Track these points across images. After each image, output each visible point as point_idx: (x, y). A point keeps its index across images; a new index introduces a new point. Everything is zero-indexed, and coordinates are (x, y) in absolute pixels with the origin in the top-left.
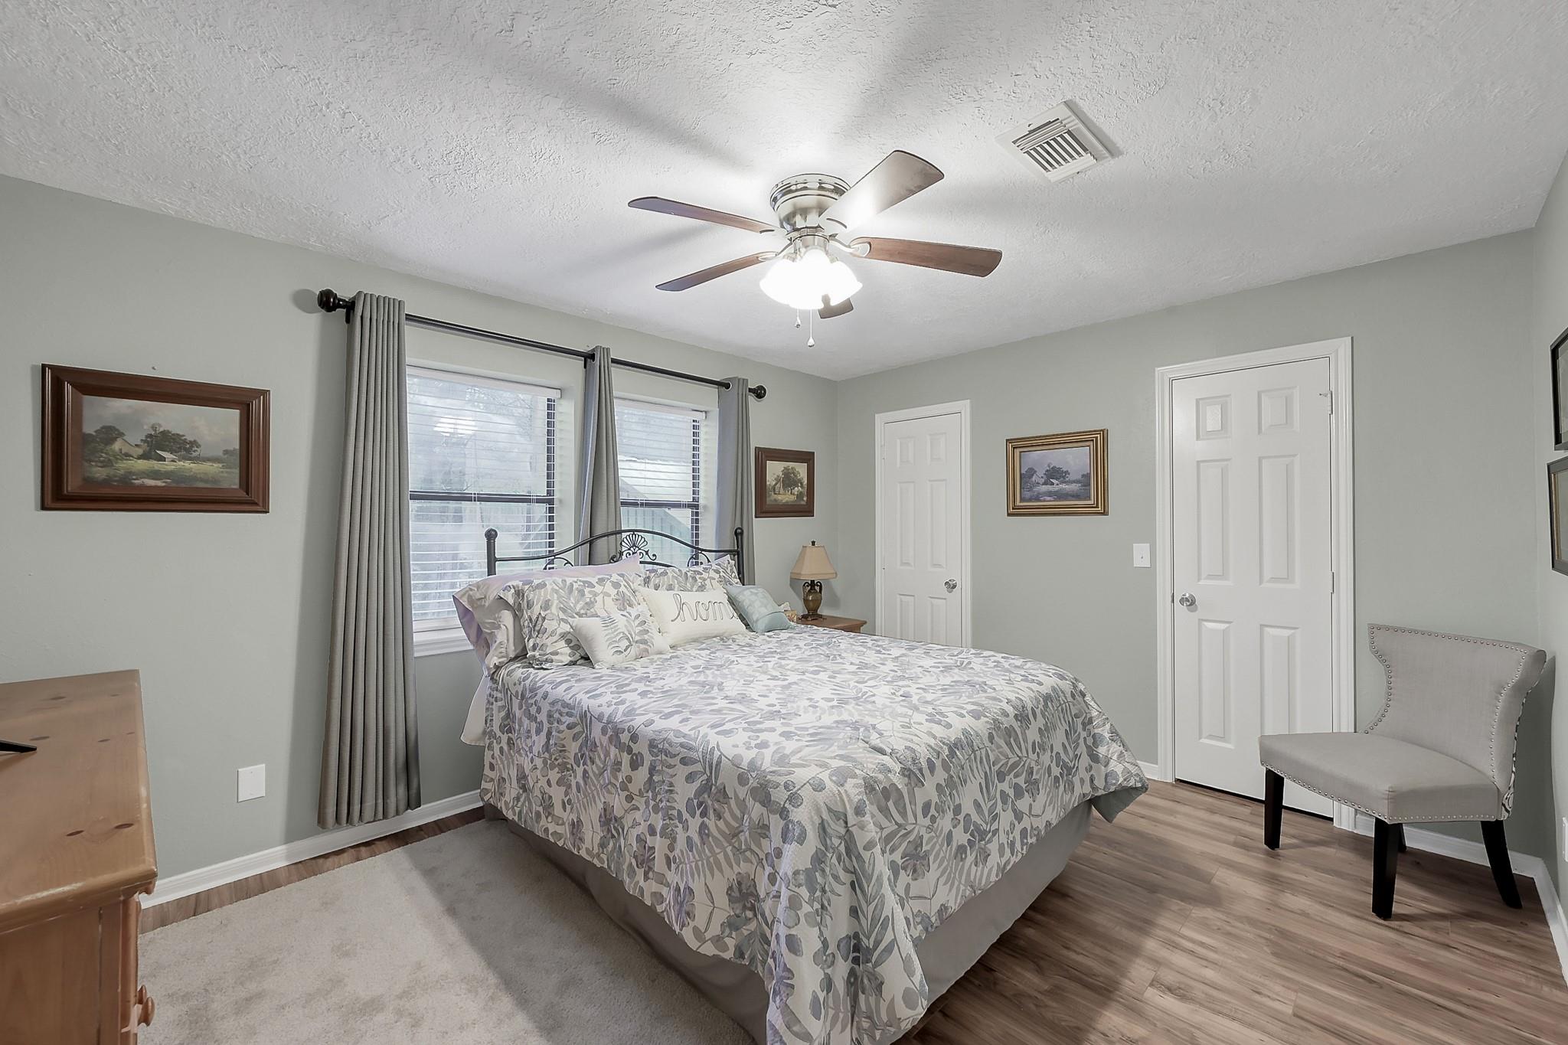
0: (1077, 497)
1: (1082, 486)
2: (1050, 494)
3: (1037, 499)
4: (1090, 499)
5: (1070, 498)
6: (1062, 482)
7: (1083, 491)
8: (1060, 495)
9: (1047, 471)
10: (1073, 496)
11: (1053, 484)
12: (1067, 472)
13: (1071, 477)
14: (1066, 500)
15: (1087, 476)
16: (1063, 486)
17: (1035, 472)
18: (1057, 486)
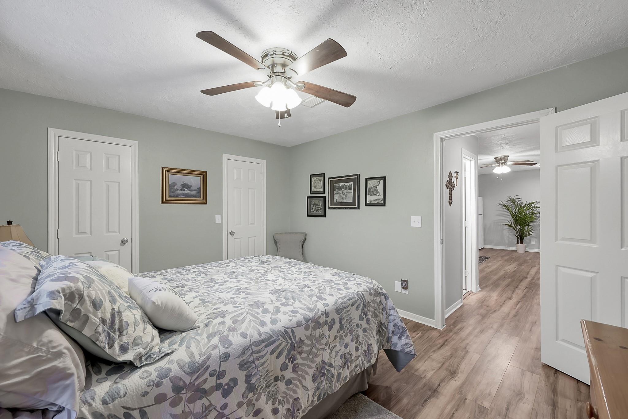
0: (195, 196)
1: (197, 192)
2: (183, 194)
3: (177, 196)
4: (201, 198)
5: (193, 197)
6: (189, 190)
7: (198, 194)
8: (188, 196)
9: (182, 184)
10: (193, 196)
11: (185, 190)
12: (191, 186)
13: (193, 188)
14: (190, 198)
15: (200, 189)
16: (190, 192)
17: (177, 184)
18: (186, 191)
